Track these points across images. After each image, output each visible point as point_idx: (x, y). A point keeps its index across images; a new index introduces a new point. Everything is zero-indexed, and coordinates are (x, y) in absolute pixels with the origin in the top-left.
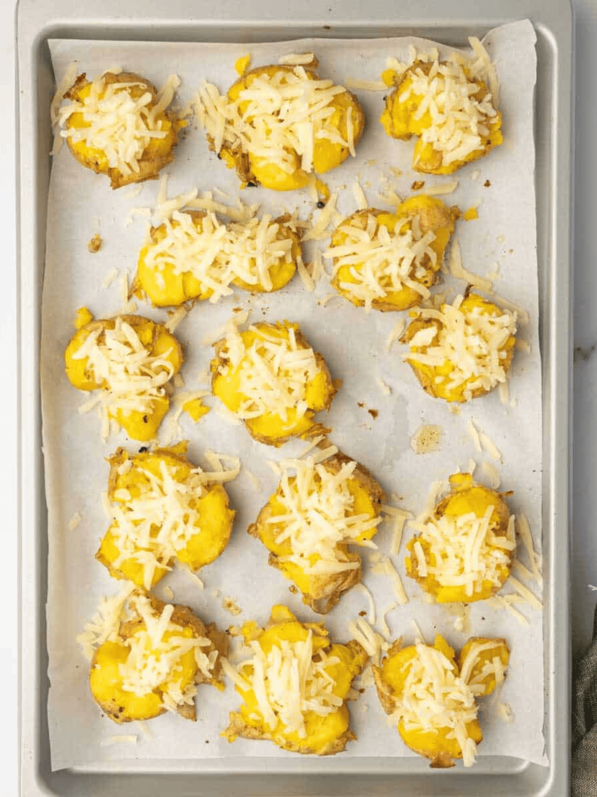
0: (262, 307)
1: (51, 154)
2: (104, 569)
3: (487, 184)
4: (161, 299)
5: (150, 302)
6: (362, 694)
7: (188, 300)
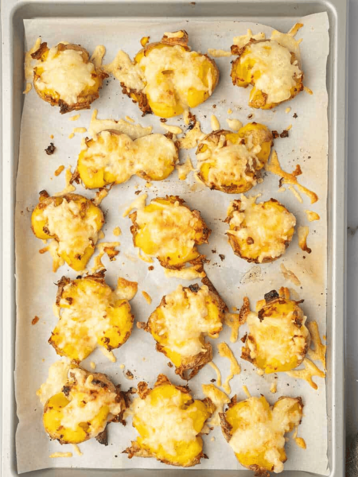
0: (154, 190)
1: (24, 93)
2: (53, 350)
3: (295, 116)
4: (91, 184)
5: (84, 186)
6: (211, 431)
7: (107, 184)
